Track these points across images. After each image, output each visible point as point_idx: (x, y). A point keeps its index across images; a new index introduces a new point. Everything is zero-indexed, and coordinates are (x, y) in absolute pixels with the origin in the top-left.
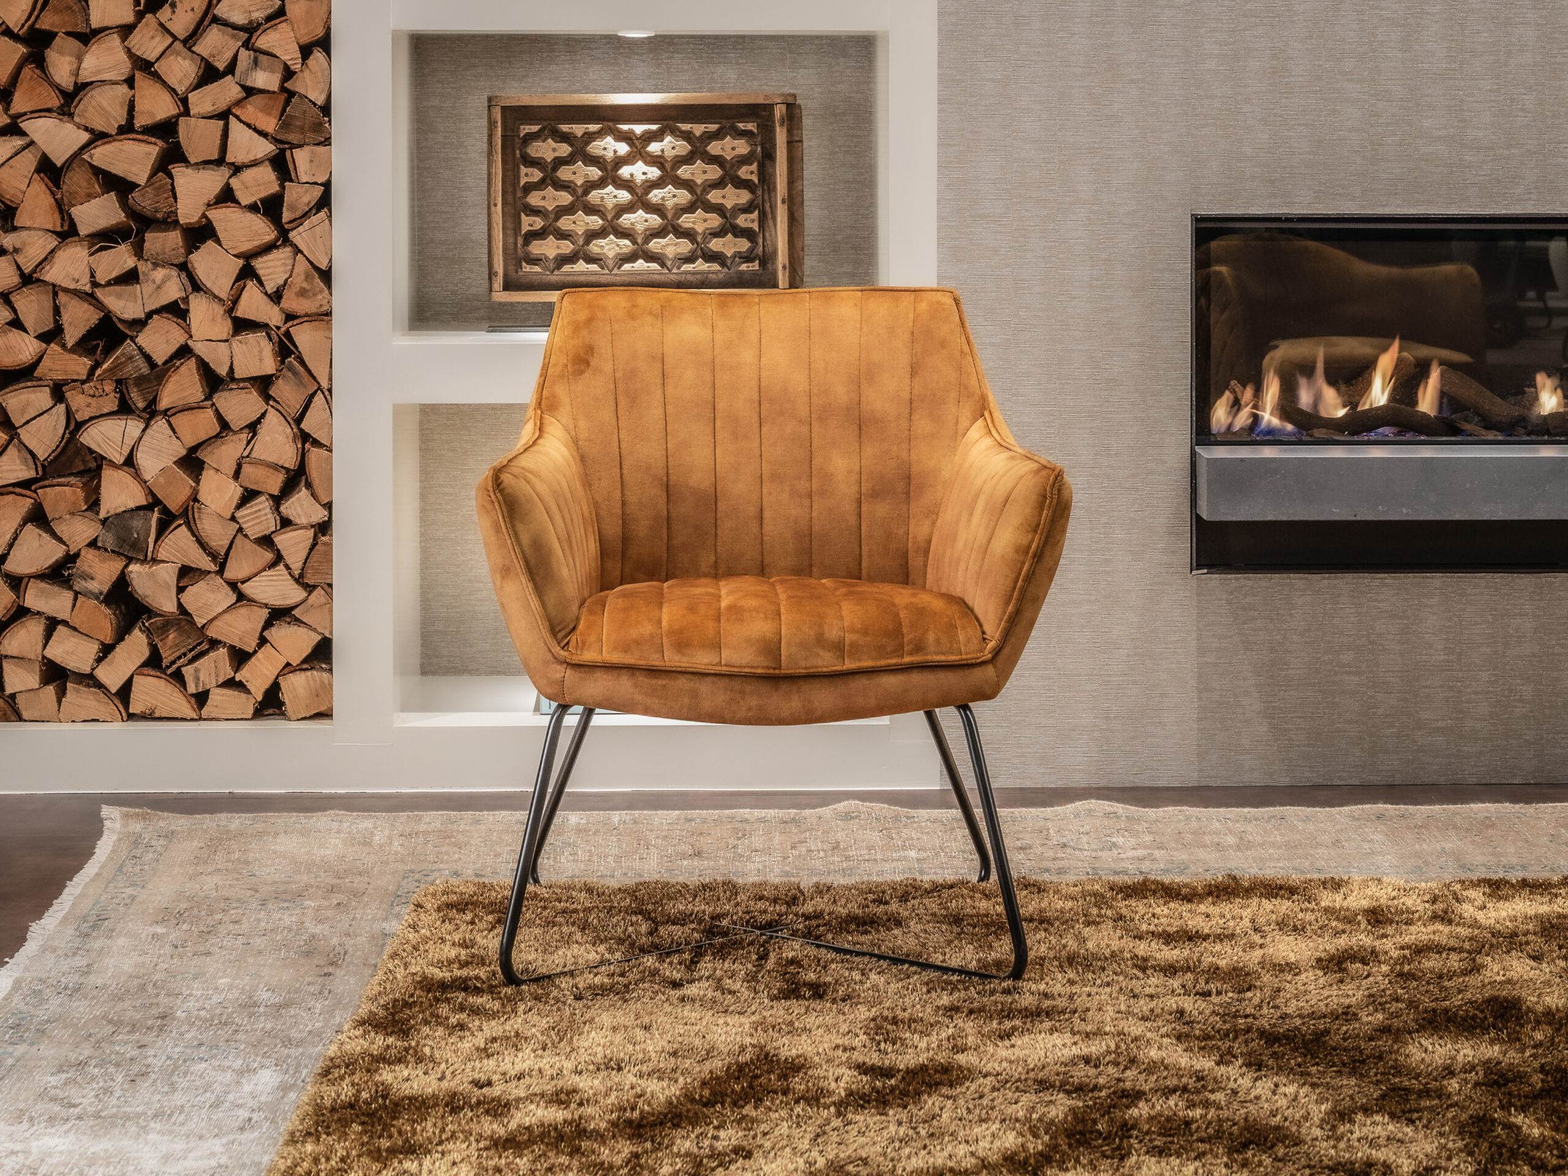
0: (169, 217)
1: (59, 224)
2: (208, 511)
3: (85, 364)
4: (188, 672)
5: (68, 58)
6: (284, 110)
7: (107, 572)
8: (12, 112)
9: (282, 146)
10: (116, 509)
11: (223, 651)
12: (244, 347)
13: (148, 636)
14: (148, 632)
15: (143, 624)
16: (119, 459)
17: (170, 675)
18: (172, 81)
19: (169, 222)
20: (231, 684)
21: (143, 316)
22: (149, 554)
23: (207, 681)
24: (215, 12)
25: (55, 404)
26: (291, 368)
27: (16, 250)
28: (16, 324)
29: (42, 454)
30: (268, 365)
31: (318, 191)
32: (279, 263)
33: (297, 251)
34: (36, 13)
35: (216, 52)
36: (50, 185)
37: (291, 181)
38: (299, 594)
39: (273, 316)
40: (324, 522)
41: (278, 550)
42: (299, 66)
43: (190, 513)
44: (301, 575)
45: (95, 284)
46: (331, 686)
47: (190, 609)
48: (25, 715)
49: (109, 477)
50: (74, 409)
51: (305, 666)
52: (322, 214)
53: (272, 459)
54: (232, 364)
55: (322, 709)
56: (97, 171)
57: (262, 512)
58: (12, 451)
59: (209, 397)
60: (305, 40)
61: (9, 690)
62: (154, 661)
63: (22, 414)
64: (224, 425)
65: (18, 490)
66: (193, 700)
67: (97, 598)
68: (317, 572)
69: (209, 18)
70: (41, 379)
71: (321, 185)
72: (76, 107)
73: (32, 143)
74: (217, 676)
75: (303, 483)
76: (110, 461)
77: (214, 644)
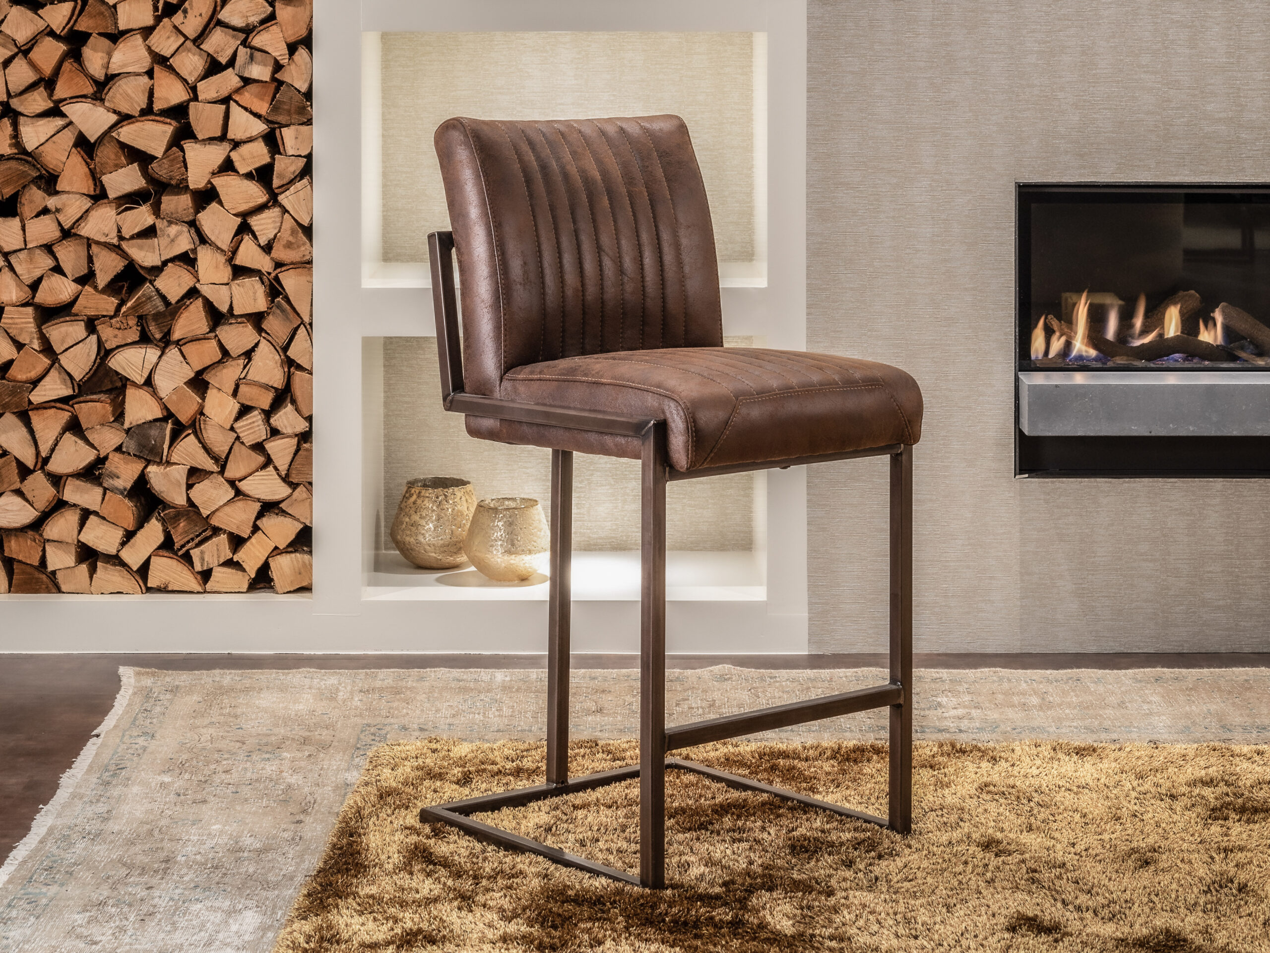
0: (181, 183)
1: (92, 189)
2: (213, 422)
3: (112, 303)
4: (195, 553)
5: (100, 54)
6: (274, 97)
7: (130, 472)
8: (55, 98)
9: (272, 126)
10: (137, 420)
11: (223, 537)
12: (242, 289)
13: (163, 525)
14: (163, 521)
15: (159, 514)
16: (140, 380)
17: (181, 557)
18: (184, 73)
19: (181, 187)
20: (229, 563)
21: (159, 264)
22: (164, 458)
23: (211, 561)
24: (220, 17)
25: (89, 335)
26: (279, 306)
27: (58, 210)
28: (58, 269)
29: (78, 376)
30: (260, 303)
31: (301, 162)
32: (270, 221)
33: (285, 211)
34: (74, 18)
35: (219, 49)
36: (85, 157)
37: (280, 154)
38: (284, 491)
39: (264, 263)
40: (306, 432)
41: (269, 455)
42: (287, 61)
43: (197, 424)
44: (287, 475)
45: (121, 238)
46: (311, 565)
47: (197, 502)
48: (63, 588)
49: (131, 394)
50: (104, 339)
51: (290, 549)
52: (305, 181)
53: (264, 380)
54: (231, 303)
55: (304, 584)
56: (123, 146)
57: (256, 424)
58: (53, 373)
59: (213, 329)
60: (291, 39)
61: (50, 568)
62: (167, 545)
63: (62, 344)
64: (225, 353)
65: (58, 405)
66: (199, 577)
67: (122, 493)
68: (299, 473)
69: (213, 22)
70: (77, 315)
71: (304, 157)
72: (106, 94)
73: (71, 123)
74: (219, 557)
75: (289, 400)
76: (133, 382)
77: (216, 531)
